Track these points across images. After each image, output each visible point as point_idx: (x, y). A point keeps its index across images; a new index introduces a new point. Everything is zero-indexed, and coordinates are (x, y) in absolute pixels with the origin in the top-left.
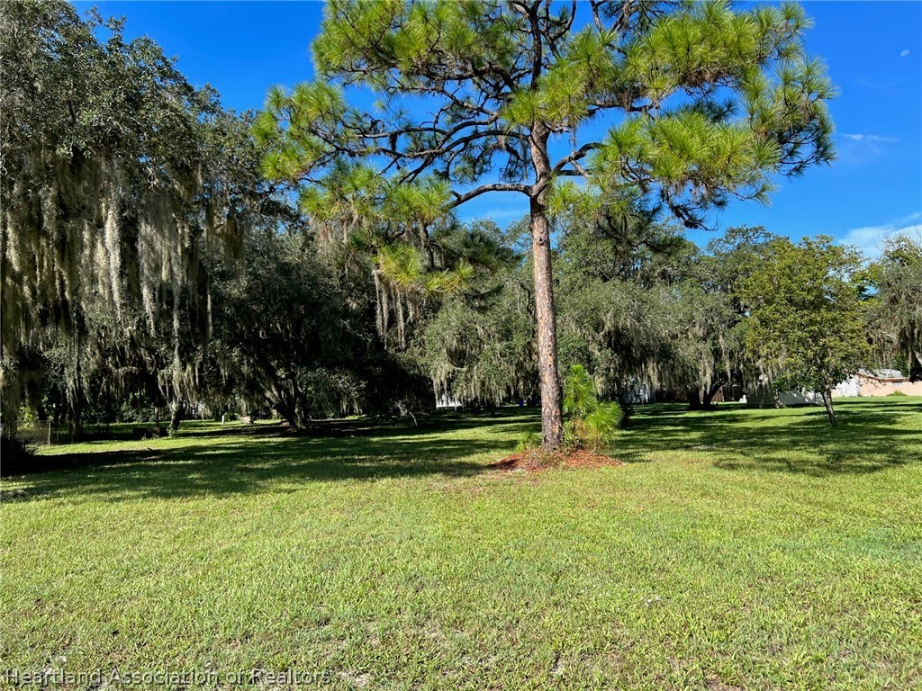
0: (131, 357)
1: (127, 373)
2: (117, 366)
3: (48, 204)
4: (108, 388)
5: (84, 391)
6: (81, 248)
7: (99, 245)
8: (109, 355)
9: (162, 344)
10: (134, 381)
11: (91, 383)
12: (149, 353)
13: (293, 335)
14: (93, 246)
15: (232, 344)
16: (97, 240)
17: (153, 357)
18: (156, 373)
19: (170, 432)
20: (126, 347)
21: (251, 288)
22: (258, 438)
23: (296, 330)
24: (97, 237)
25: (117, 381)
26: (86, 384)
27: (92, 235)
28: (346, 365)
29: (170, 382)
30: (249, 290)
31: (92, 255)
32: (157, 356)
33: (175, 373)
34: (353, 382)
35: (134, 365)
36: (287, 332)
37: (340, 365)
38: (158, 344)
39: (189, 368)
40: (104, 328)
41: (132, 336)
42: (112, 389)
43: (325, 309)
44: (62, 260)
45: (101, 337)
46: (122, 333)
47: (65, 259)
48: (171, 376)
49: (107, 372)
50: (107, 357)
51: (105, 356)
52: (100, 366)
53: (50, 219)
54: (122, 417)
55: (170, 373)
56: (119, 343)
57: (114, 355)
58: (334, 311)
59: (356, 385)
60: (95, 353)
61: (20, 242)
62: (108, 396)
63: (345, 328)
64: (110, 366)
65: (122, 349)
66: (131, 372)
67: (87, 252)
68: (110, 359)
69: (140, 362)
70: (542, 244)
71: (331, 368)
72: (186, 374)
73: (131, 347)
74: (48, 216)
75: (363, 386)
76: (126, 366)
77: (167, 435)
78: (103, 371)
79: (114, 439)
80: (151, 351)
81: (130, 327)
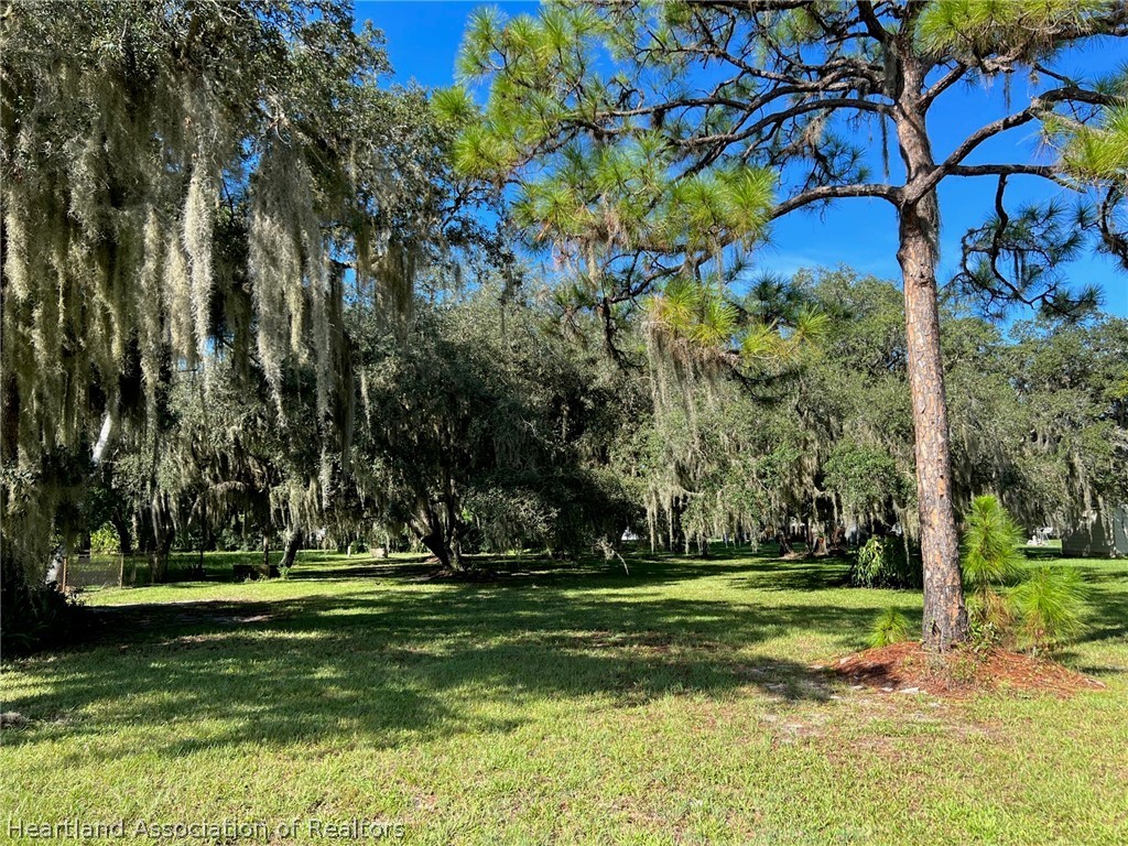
0: (235, 468)
1: (229, 490)
2: (216, 480)
3: (81, 168)
4: (204, 509)
5: (171, 514)
6: (142, 258)
7: (173, 252)
8: (206, 466)
9: (278, 451)
10: (237, 500)
11: (181, 502)
12: (259, 464)
13: (455, 441)
14: (162, 252)
15: (373, 453)
16: (169, 241)
17: (264, 468)
18: (267, 491)
19: (283, 571)
20: (230, 455)
21: (402, 375)
22: (400, 584)
23: (461, 434)
24: (169, 236)
25: (215, 501)
26: (173, 505)
27: (161, 233)
28: (530, 485)
29: (285, 503)
30: (397, 378)
31: (160, 271)
32: (270, 468)
33: (293, 492)
34: (540, 509)
35: (238, 479)
36: (448, 437)
37: (520, 483)
38: (271, 451)
39: (313, 485)
40: (202, 428)
41: (236, 440)
42: (209, 510)
43: (502, 404)
44: (108, 285)
45: (198, 441)
46: (224, 435)
47: (115, 283)
48: (287, 496)
49: (202, 487)
50: (204, 468)
51: (200, 467)
52: (194, 480)
53: (84, 198)
54: (224, 544)
55: (286, 492)
56: (220, 449)
57: (213, 466)
58: (515, 408)
59: (544, 514)
60: (187, 462)
61: (28, 245)
62: (202, 520)
63: (529, 432)
64: (208, 479)
65: (224, 457)
66: (235, 489)
67: (150, 265)
68: (207, 470)
69: (246, 476)
70: (924, 284)
71: (508, 488)
72: (308, 494)
73: (235, 454)
74: (79, 193)
75: (554, 514)
76: (229, 480)
77: (279, 575)
78: (198, 487)
79: (208, 580)
80: (263, 461)
81: (235, 427)
